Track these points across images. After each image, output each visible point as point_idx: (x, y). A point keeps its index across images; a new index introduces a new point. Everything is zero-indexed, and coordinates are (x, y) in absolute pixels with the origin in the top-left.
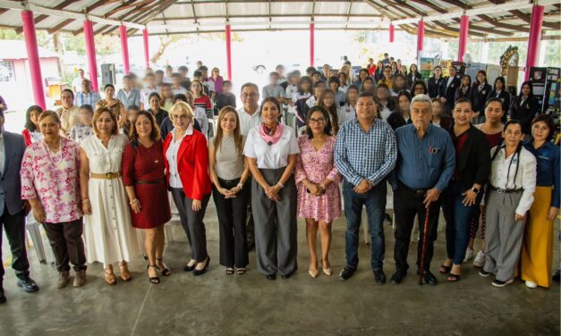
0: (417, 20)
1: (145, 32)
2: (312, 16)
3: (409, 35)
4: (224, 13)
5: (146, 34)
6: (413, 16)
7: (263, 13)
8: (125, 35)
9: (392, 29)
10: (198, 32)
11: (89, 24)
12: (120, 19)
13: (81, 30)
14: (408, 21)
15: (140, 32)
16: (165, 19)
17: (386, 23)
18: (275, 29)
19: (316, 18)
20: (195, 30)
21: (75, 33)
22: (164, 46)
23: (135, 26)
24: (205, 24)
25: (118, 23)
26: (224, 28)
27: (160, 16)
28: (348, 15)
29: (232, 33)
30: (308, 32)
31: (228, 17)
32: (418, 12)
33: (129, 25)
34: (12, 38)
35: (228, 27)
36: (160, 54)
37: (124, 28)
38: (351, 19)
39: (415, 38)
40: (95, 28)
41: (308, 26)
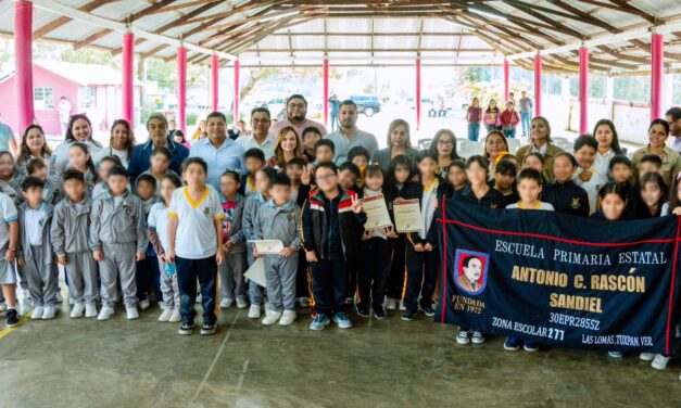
0: (533, 54)
1: (237, 63)
2: (418, 51)
3: (526, 71)
4: (322, 46)
5: (237, 66)
6: (528, 50)
7: (365, 47)
8: (216, 65)
9: (507, 66)
10: (293, 66)
11: (183, 51)
12: (213, 48)
13: (174, 57)
14: (524, 55)
15: (232, 63)
16: (258, 51)
17: (500, 58)
18: (378, 65)
19: (423, 54)
20: (290, 63)
21: (167, 59)
22: (254, 80)
23: (228, 56)
24: (301, 58)
25: (211, 52)
26: (322, 62)
27: (254, 47)
28: (458, 50)
29: (330, 69)
30: (414, 68)
31: (326, 51)
32: (534, 45)
33: (222, 55)
34: (104, 62)
35: (326, 62)
36: (249, 89)
37: (215, 57)
38: (461, 54)
39: (533, 73)
40: (189, 55)
41: (414, 62)
